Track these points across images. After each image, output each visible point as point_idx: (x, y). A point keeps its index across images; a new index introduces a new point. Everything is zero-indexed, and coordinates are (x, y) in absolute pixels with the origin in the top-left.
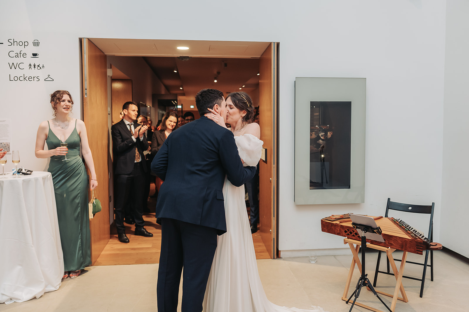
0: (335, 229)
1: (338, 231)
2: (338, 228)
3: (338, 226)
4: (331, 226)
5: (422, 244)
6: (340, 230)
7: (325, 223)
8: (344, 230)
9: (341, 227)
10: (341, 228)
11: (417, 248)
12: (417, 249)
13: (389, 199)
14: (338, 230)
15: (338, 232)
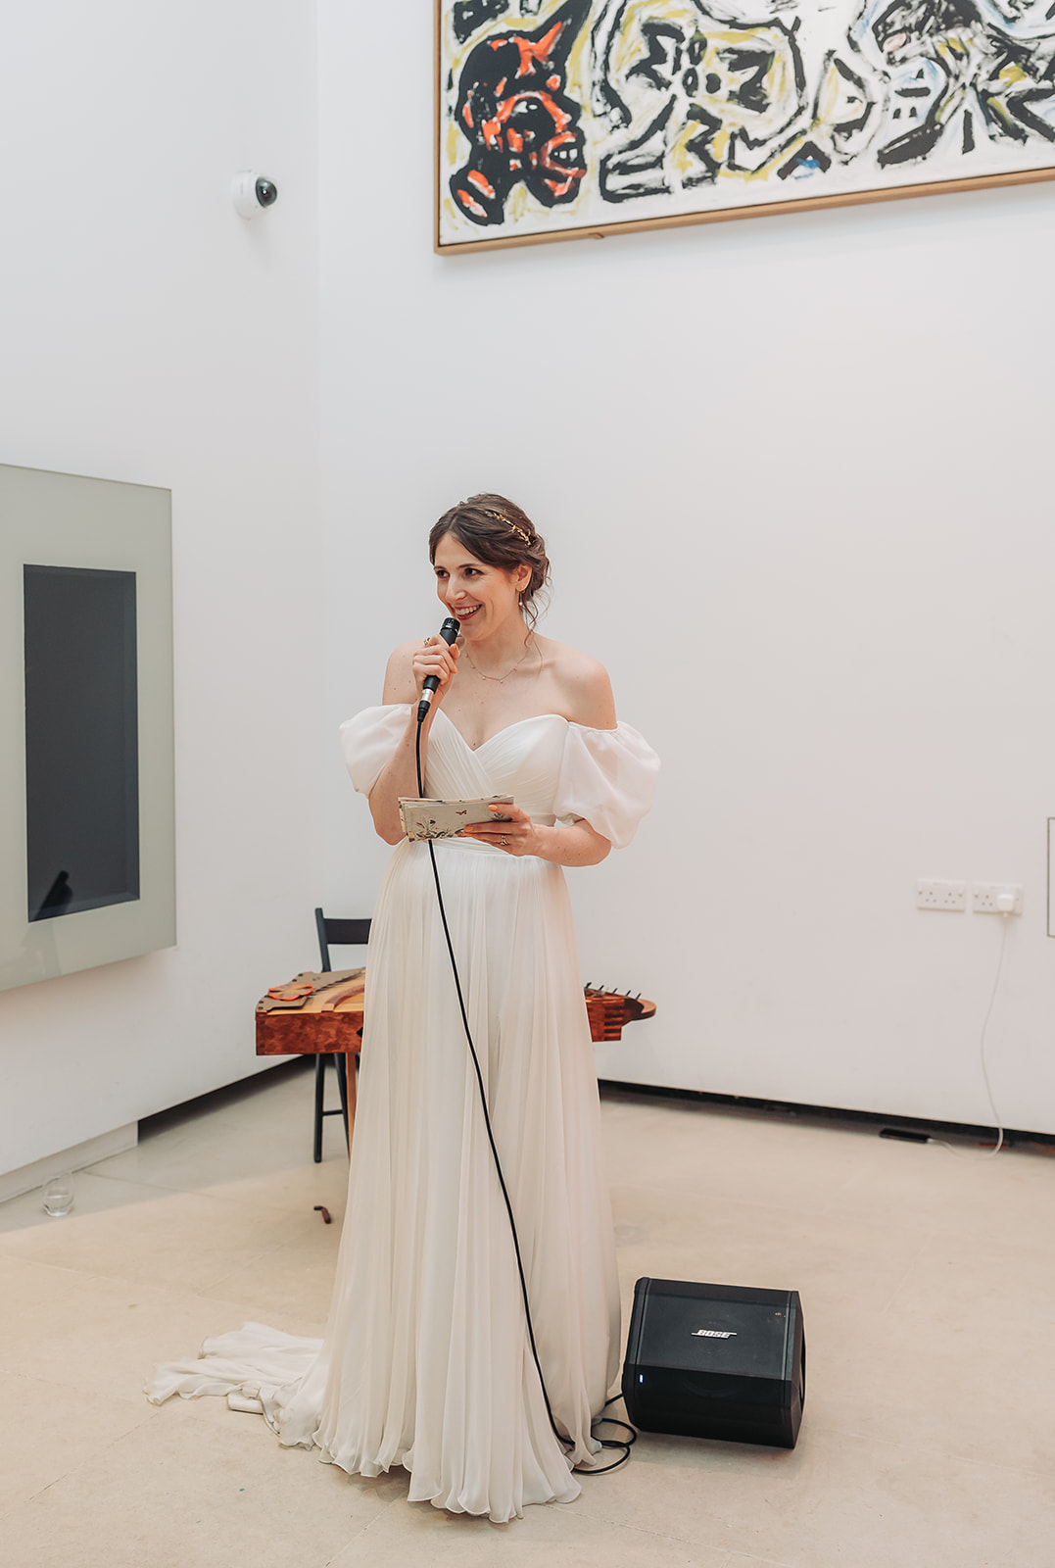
0: (319, 1032)
1: (330, 1037)
2: (332, 1027)
3: (331, 1019)
4: (301, 1028)
5: (621, 1008)
6: (339, 1032)
7: (274, 1019)
8: (355, 1028)
9: (343, 1019)
10: (345, 1023)
11: (606, 1024)
12: (606, 1028)
13: (319, 912)
14: (333, 1032)
15: (330, 1040)
